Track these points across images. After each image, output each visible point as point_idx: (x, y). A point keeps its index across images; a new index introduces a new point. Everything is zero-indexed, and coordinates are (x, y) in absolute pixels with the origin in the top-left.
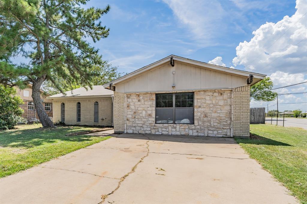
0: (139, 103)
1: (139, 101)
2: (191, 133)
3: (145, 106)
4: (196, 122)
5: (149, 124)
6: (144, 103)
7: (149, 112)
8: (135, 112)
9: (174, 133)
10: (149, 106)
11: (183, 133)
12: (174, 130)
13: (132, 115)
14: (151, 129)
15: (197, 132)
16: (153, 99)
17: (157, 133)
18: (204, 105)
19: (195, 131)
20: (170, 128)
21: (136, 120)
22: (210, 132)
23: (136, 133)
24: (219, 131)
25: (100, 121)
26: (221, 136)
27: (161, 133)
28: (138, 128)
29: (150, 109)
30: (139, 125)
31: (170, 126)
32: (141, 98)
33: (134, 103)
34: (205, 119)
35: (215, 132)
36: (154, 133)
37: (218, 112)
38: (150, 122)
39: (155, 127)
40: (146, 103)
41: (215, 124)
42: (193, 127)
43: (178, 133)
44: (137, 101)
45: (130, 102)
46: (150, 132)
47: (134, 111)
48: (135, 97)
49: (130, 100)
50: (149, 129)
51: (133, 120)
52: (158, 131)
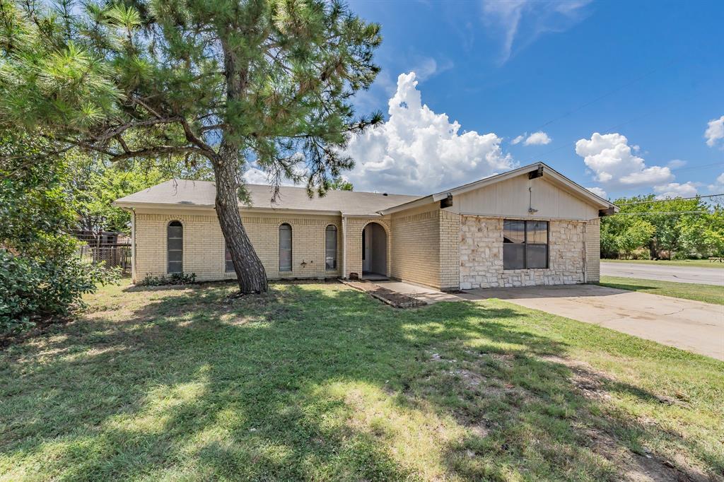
0: (480, 234)
1: (480, 230)
2: (546, 281)
3: (489, 239)
4: (551, 265)
5: (494, 271)
6: (488, 235)
7: (495, 251)
8: (473, 251)
9: (528, 283)
10: (494, 240)
11: (538, 283)
12: (527, 278)
13: (468, 256)
14: (498, 279)
15: (553, 279)
16: (500, 229)
17: (507, 285)
18: (560, 240)
19: (550, 278)
20: (523, 275)
21: (476, 264)
22: (565, 278)
23: (477, 288)
24: (574, 277)
25: (296, 266)
26: (575, 282)
27: (511, 285)
28: (479, 279)
29: (495, 244)
30: (480, 273)
31: (523, 272)
32: (483, 225)
33: (472, 235)
34: (561, 260)
35: (570, 278)
36: (503, 286)
37: (573, 250)
38: (497, 267)
39: (503, 276)
40: (491, 234)
41: (570, 267)
42: (549, 273)
43: (533, 283)
44: (477, 230)
45: (465, 232)
46: (497, 284)
47: (472, 248)
48: (473, 223)
49: (465, 228)
50: (495, 279)
51: (471, 265)
52: (508, 283)
